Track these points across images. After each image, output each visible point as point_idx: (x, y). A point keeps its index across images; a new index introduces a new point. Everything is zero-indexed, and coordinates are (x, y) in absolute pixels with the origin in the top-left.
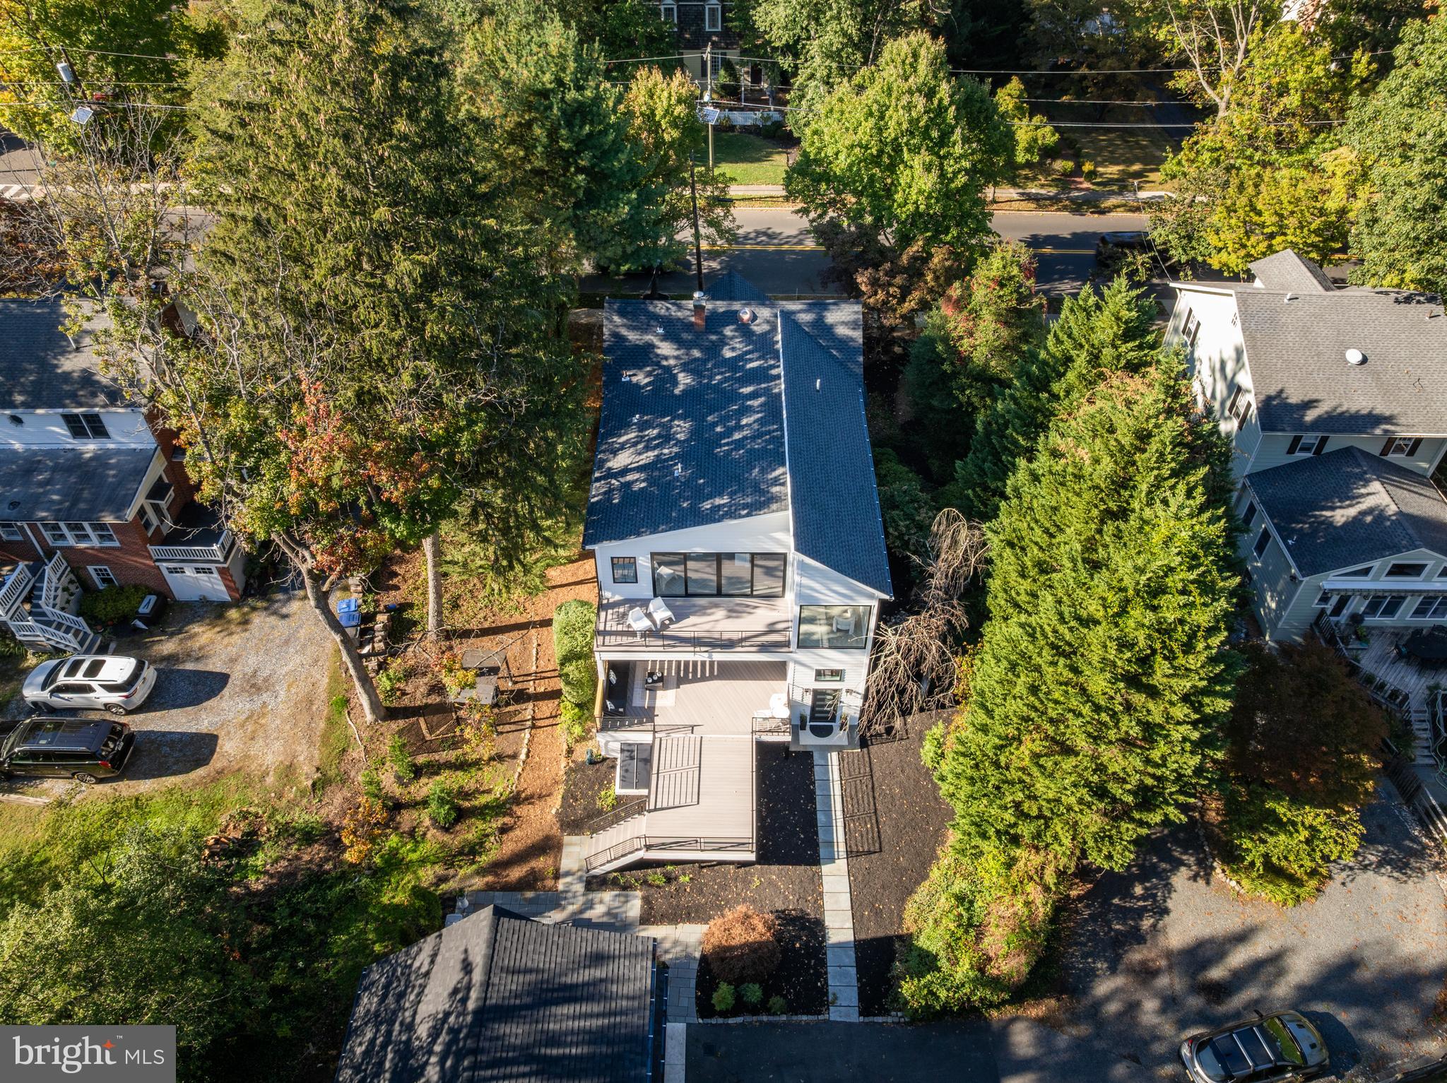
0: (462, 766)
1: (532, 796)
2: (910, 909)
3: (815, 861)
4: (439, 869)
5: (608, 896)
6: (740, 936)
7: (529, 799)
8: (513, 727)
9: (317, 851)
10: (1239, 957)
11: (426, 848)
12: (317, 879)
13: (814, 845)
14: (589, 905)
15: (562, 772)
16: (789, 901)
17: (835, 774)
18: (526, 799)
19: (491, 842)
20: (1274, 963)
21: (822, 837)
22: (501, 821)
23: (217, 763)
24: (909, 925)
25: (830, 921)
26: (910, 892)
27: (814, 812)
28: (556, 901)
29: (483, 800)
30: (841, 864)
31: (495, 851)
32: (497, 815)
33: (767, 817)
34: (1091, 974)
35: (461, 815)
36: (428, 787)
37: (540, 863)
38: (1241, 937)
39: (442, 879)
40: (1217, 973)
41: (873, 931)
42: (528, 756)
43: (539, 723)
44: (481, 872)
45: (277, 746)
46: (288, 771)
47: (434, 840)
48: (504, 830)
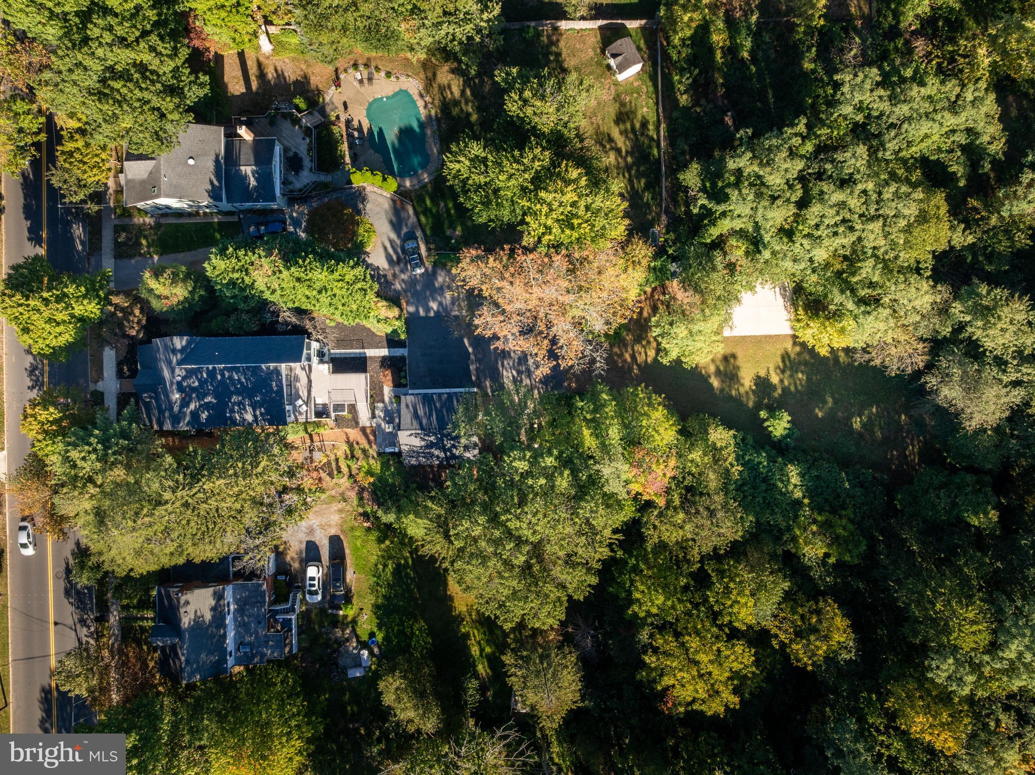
0: (337, 460)
2: (378, 333)
3: (365, 358)
4: (370, 459)
5: (377, 412)
6: (390, 377)
7: (348, 438)
9: (366, 495)
10: (391, 251)
11: (364, 464)
12: (374, 493)
13: (361, 358)
14: (380, 417)
15: (339, 430)
16: (378, 364)
17: (338, 351)
19: (362, 446)
20: (391, 242)
21: (358, 356)
22: (355, 446)
23: (339, 533)
24: (383, 334)
25: (382, 354)
26: (373, 333)
28: (379, 426)
29: (348, 452)
30: (366, 351)
31: (364, 444)
34: (395, 290)
35: (353, 456)
36: (345, 469)
37: (368, 431)
38: (385, 249)
39: (373, 457)
40: (395, 258)
41: (385, 343)
42: (333, 441)
44: (371, 447)
45: (332, 517)
46: (340, 511)
47: (362, 463)
48: (358, 443)
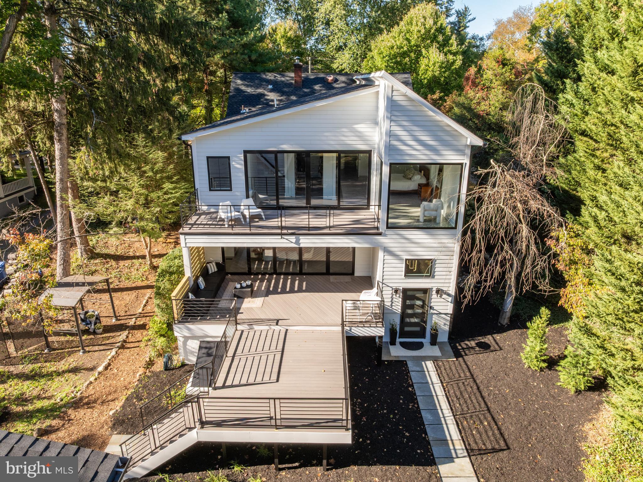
0: (34, 376)
1: (95, 401)
8: (102, 348)
15: (136, 380)
17: (434, 378)
18: (88, 403)
21: (431, 435)
22: (47, 424)
27: (418, 411)
29: (39, 405)
32: (47, 417)
33: (362, 415)
42: (106, 368)
43: (128, 345)
